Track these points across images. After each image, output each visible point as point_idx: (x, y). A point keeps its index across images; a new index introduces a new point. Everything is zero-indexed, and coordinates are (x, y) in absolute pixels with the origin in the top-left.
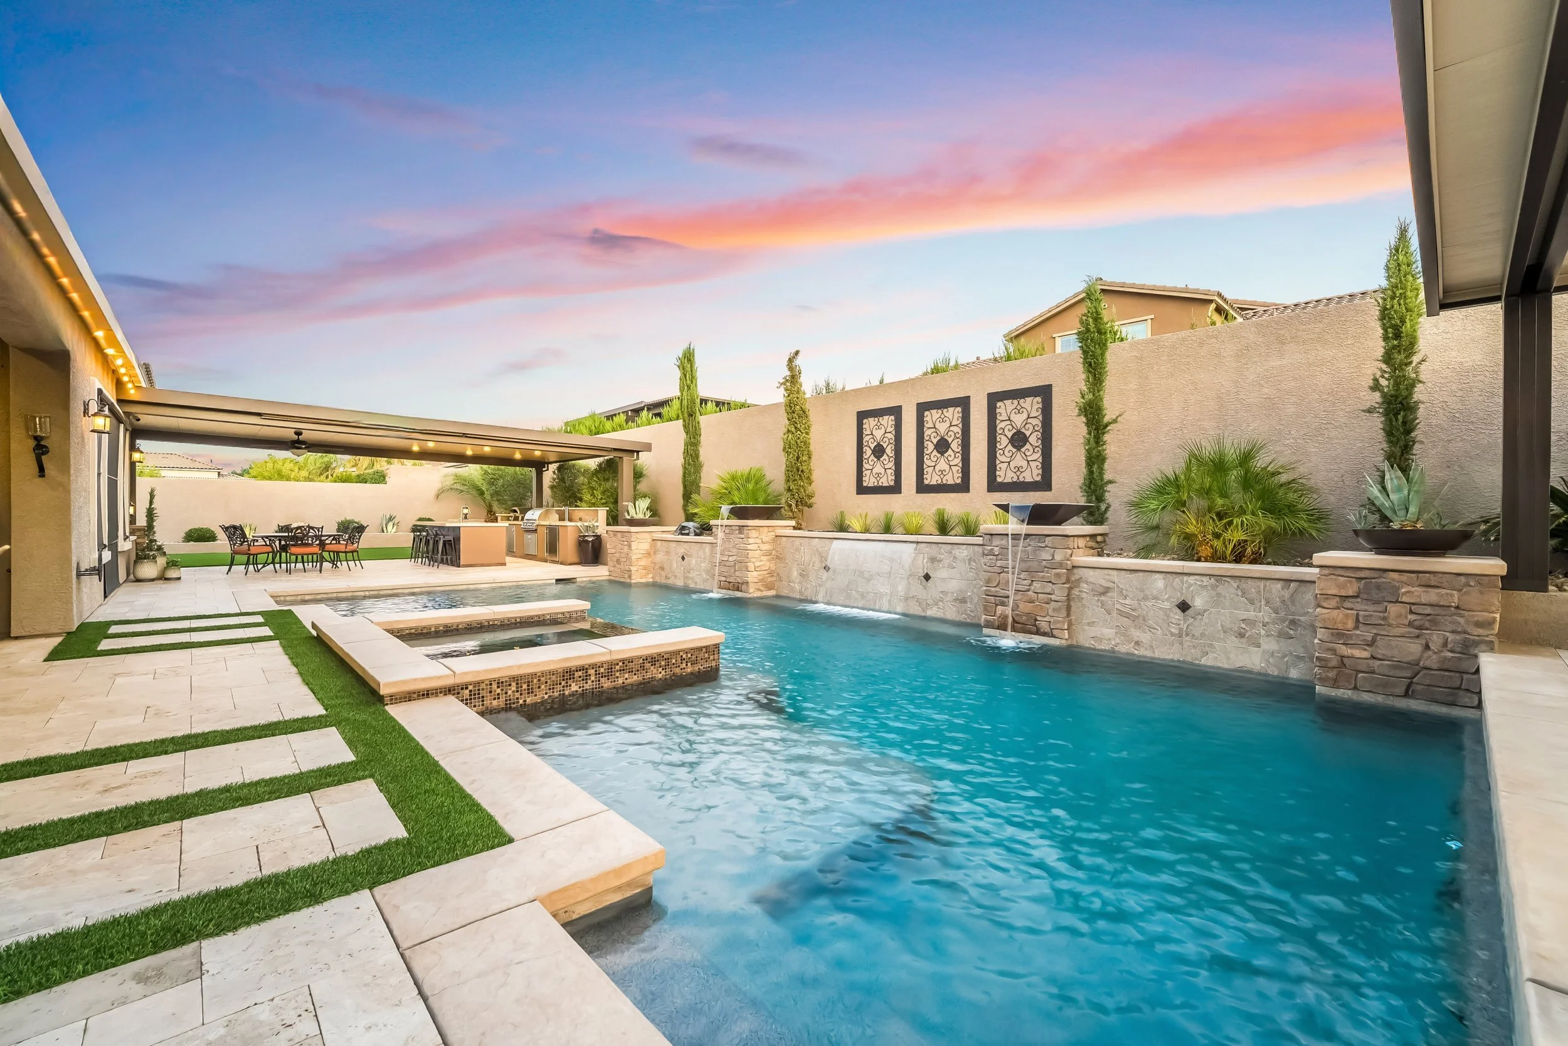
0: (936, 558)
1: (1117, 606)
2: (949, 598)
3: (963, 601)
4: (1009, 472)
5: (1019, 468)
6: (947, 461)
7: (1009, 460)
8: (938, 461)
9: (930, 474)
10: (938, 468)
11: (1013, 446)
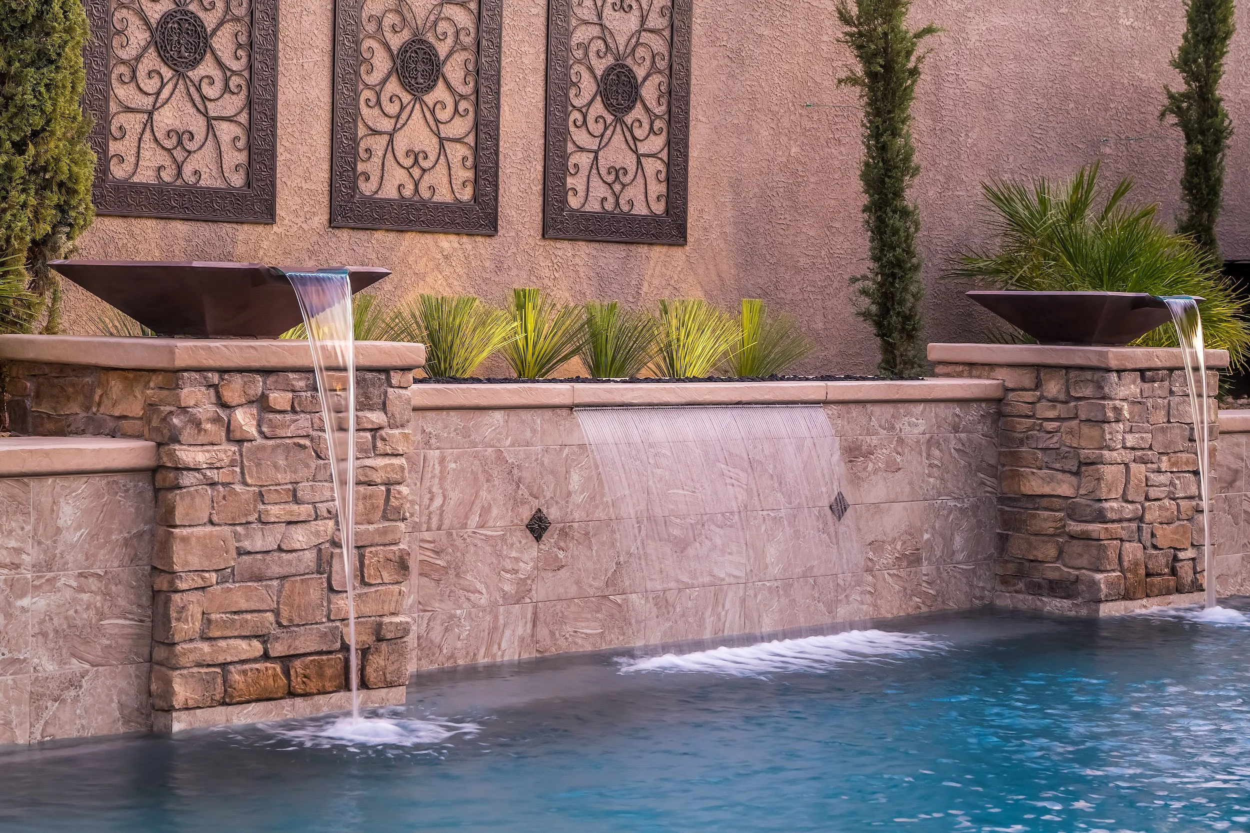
0: (859, 448)
2: (888, 558)
3: (914, 560)
4: (595, 182)
5: (618, 172)
6: (432, 123)
7: (593, 144)
8: (404, 116)
9: (376, 160)
10: (402, 143)
11: (607, 106)
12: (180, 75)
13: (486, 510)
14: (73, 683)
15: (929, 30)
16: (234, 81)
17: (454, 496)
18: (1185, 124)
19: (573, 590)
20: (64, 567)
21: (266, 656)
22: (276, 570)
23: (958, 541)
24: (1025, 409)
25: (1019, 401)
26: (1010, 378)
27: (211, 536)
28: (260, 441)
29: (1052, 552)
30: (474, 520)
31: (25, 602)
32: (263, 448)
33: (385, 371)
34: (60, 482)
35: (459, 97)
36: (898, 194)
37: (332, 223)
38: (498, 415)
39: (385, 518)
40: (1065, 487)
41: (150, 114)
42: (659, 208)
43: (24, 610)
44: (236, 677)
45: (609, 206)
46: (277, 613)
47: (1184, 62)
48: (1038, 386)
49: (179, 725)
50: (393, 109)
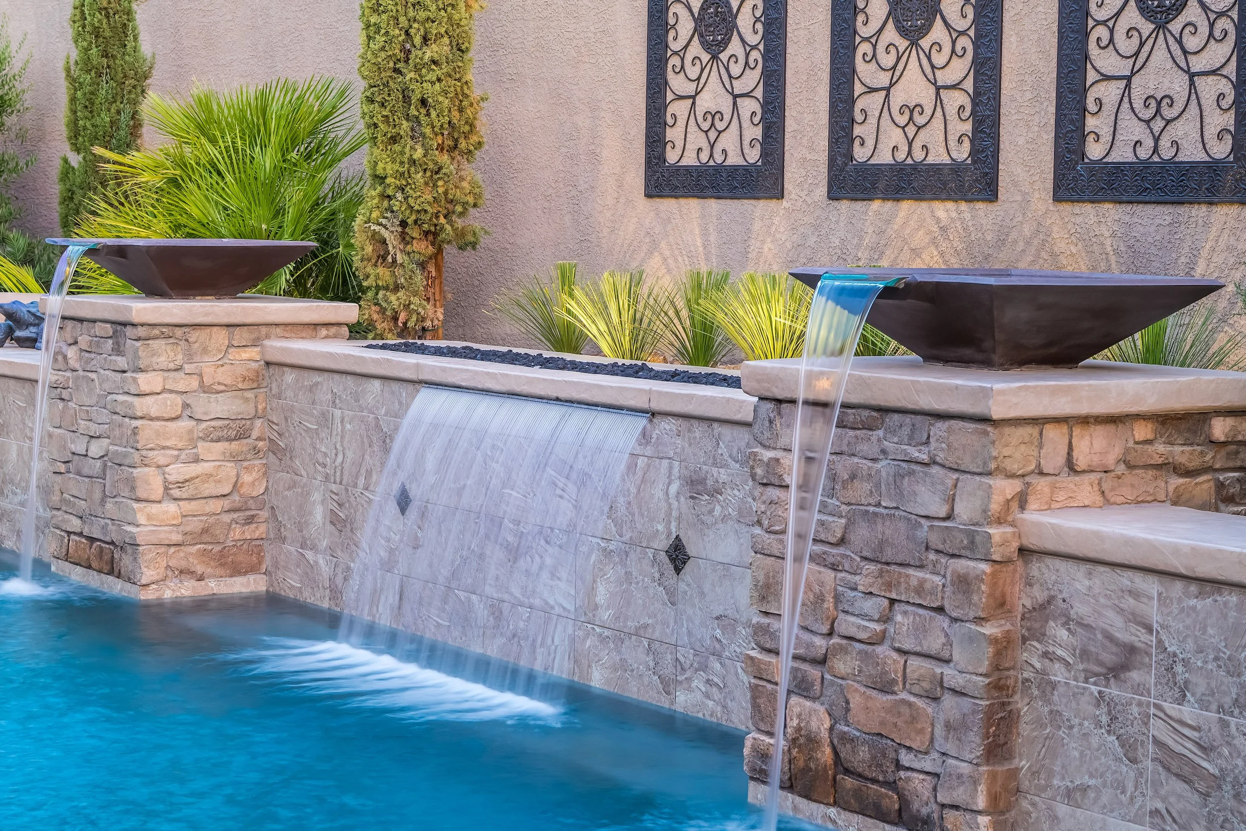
1: (1158, 729)
4: (1127, 120)
5: (1159, 102)
6: (928, 70)
7: (1124, 68)
8: (900, 67)
9: (872, 121)
10: (898, 97)
35: (956, 34)
37: (834, 195)
50: (888, 60)
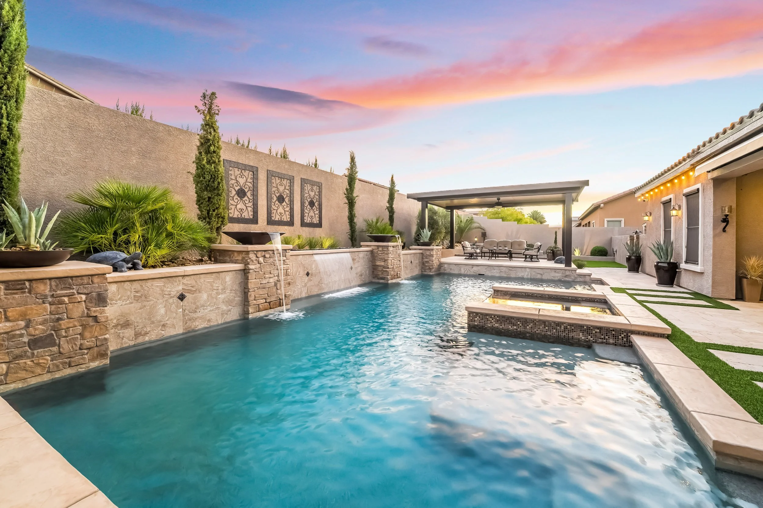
0: (354, 259)
3: (361, 275)
4: (308, 218)
5: (312, 216)
6: (283, 208)
7: (308, 212)
8: (279, 207)
9: (275, 214)
10: (278, 211)
11: (310, 206)
12: (241, 199)
13: (299, 272)
14: (230, 311)
15: (357, 196)
16: (251, 201)
17: (295, 270)
18: (389, 211)
19: (313, 284)
20: (227, 289)
21: (266, 302)
22: (268, 286)
23: (367, 272)
24: (376, 252)
25: (375, 251)
26: (374, 248)
27: (255, 281)
28: (264, 263)
29: (381, 273)
30: (298, 274)
31: (220, 296)
32: (264, 265)
33: (286, 250)
34: (226, 273)
35: (287, 204)
36: (353, 220)
37: (268, 224)
38: (301, 256)
39: (286, 276)
40: (383, 264)
41: (236, 206)
42: (318, 222)
43: (219, 298)
44: (261, 307)
45: (311, 222)
46: (268, 294)
47: (388, 202)
48: (378, 249)
49: (250, 316)
50: (277, 206)
